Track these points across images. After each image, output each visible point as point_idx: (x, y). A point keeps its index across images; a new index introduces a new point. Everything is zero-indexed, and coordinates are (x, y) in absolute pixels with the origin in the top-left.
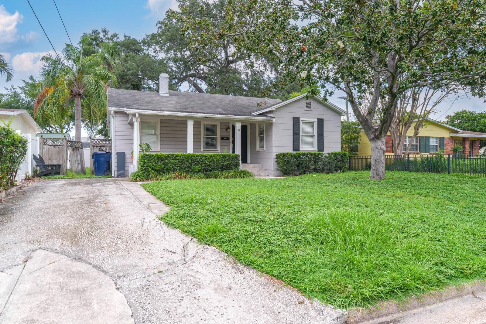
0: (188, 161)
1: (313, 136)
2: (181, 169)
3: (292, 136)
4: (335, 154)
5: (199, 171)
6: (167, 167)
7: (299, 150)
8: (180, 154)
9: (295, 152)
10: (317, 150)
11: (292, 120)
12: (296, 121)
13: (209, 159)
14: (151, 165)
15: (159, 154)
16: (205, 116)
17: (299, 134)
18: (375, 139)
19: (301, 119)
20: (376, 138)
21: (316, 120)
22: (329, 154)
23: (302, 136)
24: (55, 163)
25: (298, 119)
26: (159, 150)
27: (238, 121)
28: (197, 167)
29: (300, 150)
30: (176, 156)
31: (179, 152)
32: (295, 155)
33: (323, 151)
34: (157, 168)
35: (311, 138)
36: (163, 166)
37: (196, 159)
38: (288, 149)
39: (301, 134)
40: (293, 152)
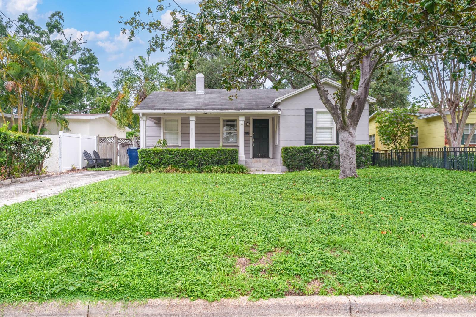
1: (331, 128)
3: (304, 129)
7: (312, 144)
9: (306, 146)
10: (335, 143)
11: (304, 111)
12: (309, 112)
13: (203, 154)
14: (148, 160)
16: (204, 112)
17: (312, 126)
19: (315, 110)
20: (342, 129)
23: (317, 128)
24: (108, 157)
25: (312, 109)
26: (180, 145)
27: (241, 115)
28: (192, 161)
29: (314, 143)
30: (171, 151)
32: (306, 149)
34: (153, 162)
35: (328, 130)
36: (159, 160)
37: (190, 154)
38: (301, 144)
39: (315, 126)
40: (304, 146)
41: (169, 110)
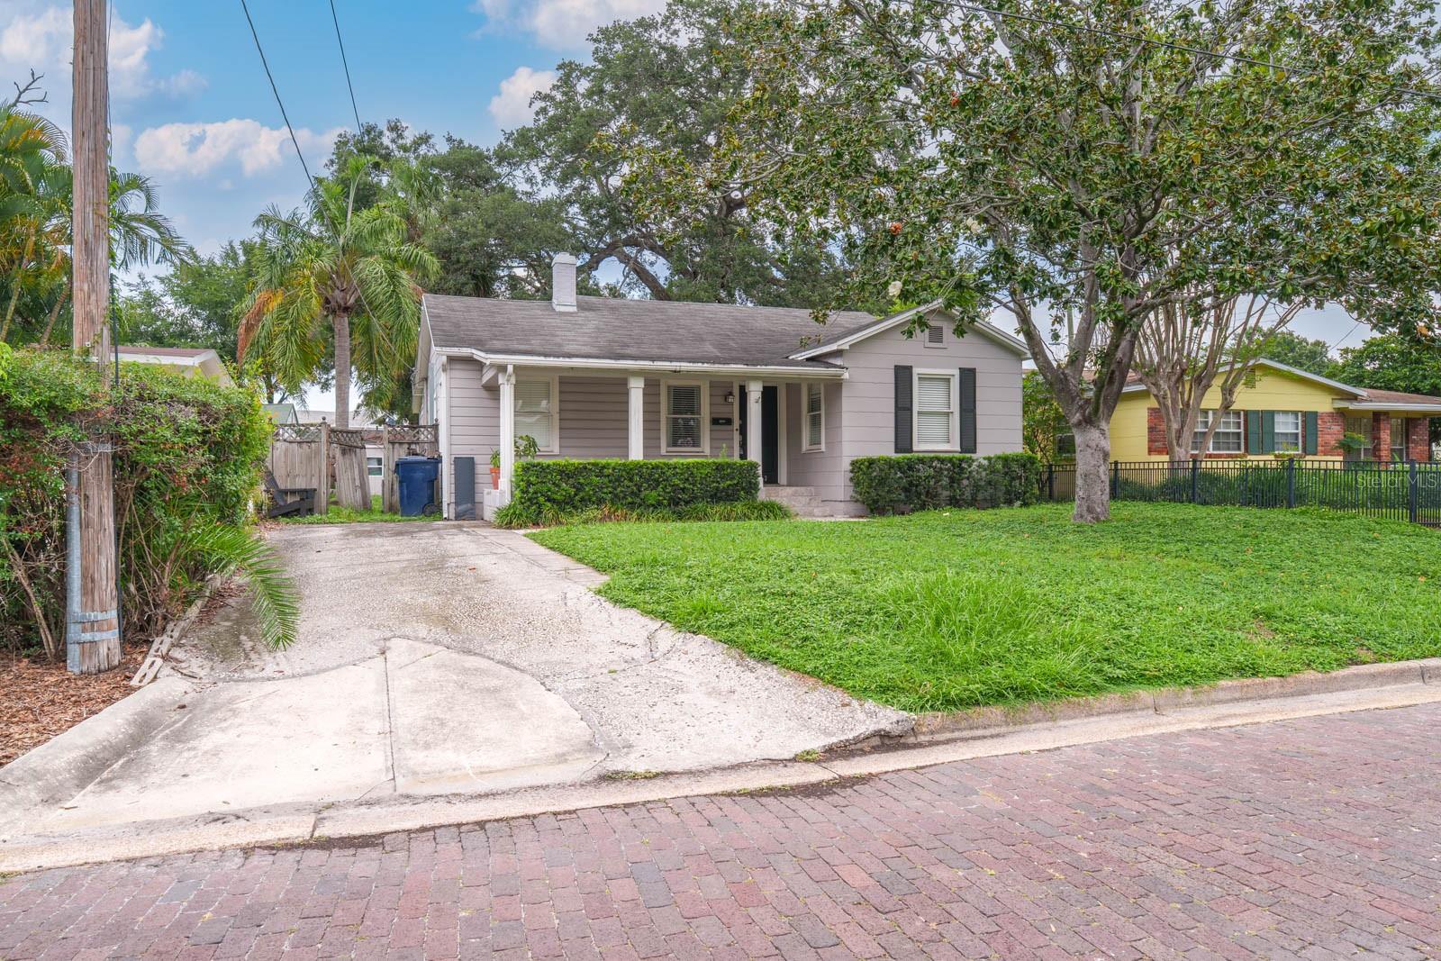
0: (631, 480)
1: (948, 414)
2: (616, 498)
3: (893, 415)
4: (1006, 460)
5: (659, 503)
6: (581, 494)
7: (911, 451)
8: (613, 461)
9: (900, 455)
10: (959, 449)
11: (892, 373)
12: (903, 376)
13: (682, 474)
14: (545, 489)
15: (562, 461)
16: (674, 368)
17: (910, 409)
18: (1084, 424)
19: (916, 371)
20: (1087, 422)
21: (957, 372)
22: (989, 459)
23: (919, 413)
24: (301, 484)
25: (909, 369)
26: (556, 450)
27: (755, 378)
28: (654, 493)
29: (915, 449)
30: (604, 467)
31: (612, 456)
32: (898, 463)
33: (974, 451)
34: (557, 497)
35: (943, 419)
36: (572, 491)
37: (650, 475)
38: (883, 448)
39: (916, 409)
40: (894, 456)
41: (585, 360)
